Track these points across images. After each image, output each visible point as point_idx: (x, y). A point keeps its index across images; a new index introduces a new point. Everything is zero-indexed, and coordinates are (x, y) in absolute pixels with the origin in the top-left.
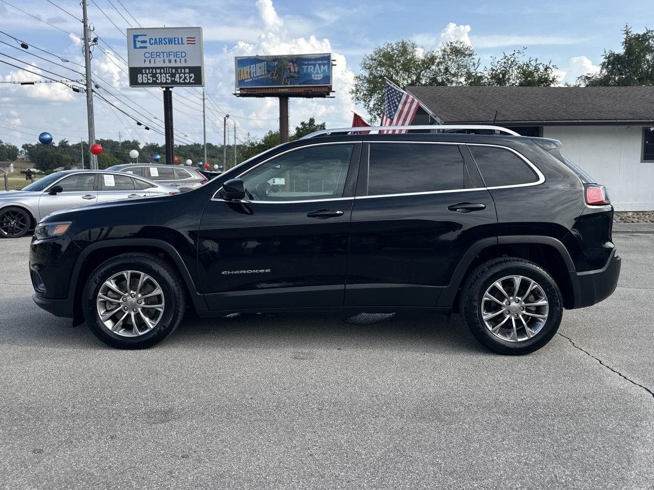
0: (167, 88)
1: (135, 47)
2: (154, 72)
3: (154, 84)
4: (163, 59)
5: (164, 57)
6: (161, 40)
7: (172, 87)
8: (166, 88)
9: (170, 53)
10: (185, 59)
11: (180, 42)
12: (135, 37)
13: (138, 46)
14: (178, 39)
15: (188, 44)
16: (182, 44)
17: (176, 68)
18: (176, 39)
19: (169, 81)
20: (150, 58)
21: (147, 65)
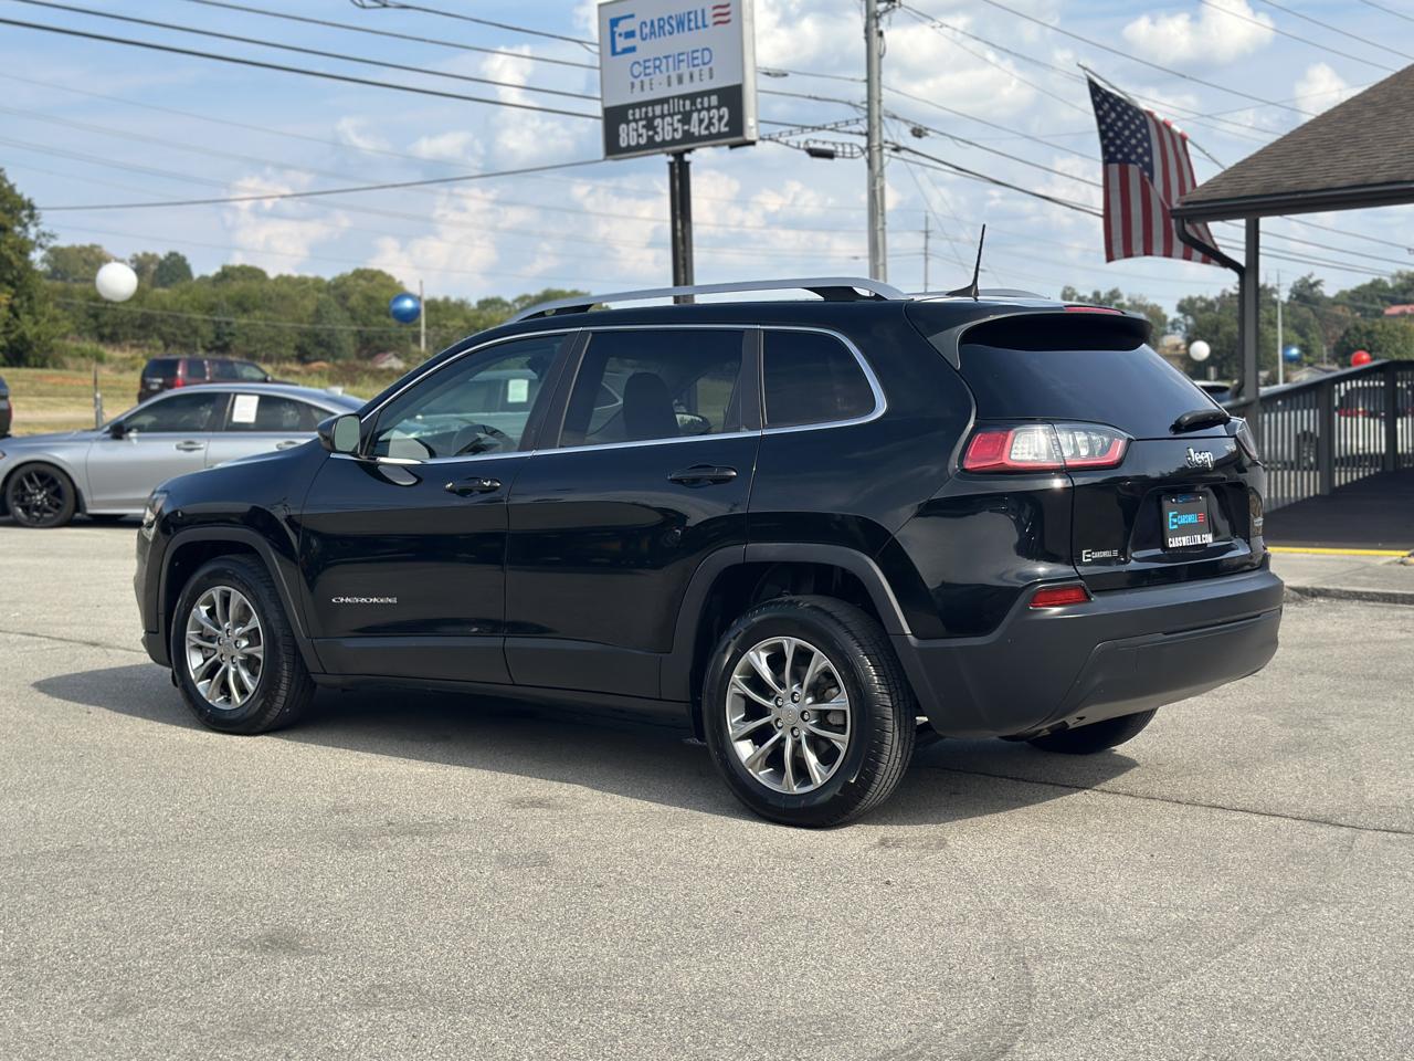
0: (679, 156)
1: (614, 53)
2: (650, 115)
3: (651, 146)
4: (667, 74)
5: (668, 70)
6: (662, 23)
7: (689, 151)
8: (675, 154)
9: (681, 58)
10: (711, 69)
11: (700, 24)
12: (614, 22)
13: (619, 49)
14: (696, 12)
15: (716, 23)
16: (705, 26)
17: (692, 97)
18: (692, 16)
19: (678, 136)
20: (642, 77)
21: (638, 97)
